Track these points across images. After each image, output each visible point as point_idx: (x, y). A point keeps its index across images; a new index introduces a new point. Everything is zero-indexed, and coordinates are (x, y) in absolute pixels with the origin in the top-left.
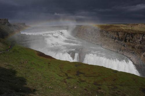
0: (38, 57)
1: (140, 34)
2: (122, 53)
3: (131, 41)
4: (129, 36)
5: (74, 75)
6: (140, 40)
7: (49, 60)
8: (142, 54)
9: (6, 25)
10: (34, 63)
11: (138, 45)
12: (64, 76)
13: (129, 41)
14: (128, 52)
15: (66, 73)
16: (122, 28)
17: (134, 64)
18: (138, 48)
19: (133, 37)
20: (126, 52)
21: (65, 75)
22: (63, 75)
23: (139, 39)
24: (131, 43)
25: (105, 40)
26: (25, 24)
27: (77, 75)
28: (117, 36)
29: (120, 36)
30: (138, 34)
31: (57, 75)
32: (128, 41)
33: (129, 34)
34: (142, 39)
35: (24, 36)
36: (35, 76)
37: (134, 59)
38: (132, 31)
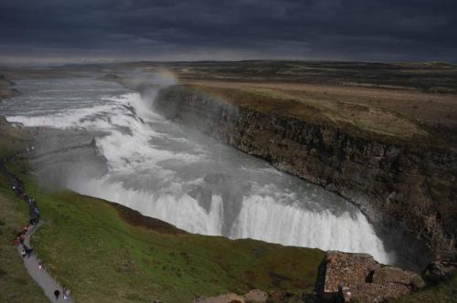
1: (380, 143)
2: (335, 188)
3: (356, 159)
4: (351, 146)
6: (379, 158)
8: (387, 197)
11: (376, 171)
13: (352, 158)
14: (351, 188)
16: (327, 115)
17: (369, 220)
18: (377, 180)
19: (362, 150)
20: (345, 188)
23: (378, 156)
24: (358, 163)
25: (280, 145)
28: (318, 140)
29: (324, 139)
30: (375, 144)
32: (348, 157)
33: (352, 139)
34: (384, 156)
37: (369, 209)
38: (358, 132)
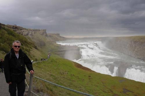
0: (77, 68)
5: (121, 92)
7: (89, 72)
9: (44, 35)
10: (74, 75)
12: (109, 93)
15: (111, 88)
21: (110, 91)
22: (107, 91)
26: (59, 35)
27: (124, 92)
31: (101, 91)
35: (60, 47)
36: (79, 89)
